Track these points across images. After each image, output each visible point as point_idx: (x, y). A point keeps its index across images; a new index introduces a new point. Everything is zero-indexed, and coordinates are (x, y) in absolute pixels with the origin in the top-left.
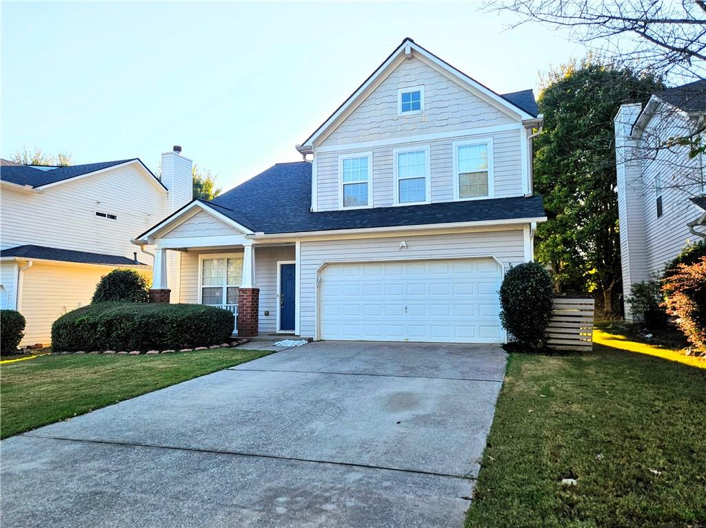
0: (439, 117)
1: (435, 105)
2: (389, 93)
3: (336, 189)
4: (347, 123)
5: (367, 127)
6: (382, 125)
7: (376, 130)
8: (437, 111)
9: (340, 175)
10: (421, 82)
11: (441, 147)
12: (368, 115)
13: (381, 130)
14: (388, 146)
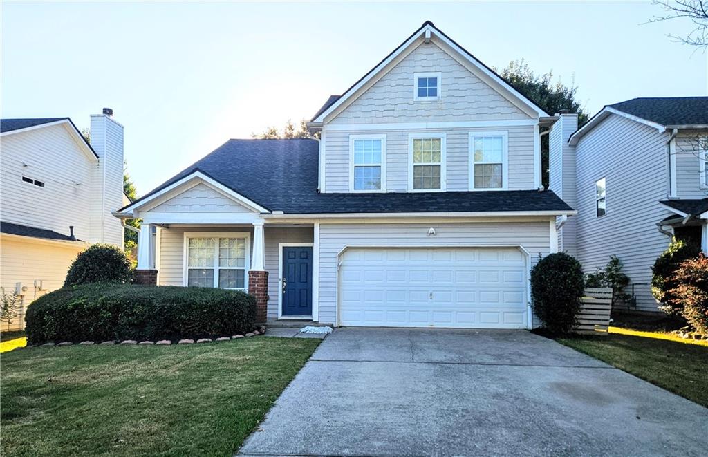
0: (456, 106)
1: (451, 93)
2: (405, 76)
3: (347, 170)
4: (360, 102)
5: (381, 108)
6: (397, 108)
7: (391, 113)
8: (454, 100)
9: (352, 156)
10: (438, 68)
11: (457, 136)
12: (382, 96)
13: (396, 114)
14: (403, 131)
